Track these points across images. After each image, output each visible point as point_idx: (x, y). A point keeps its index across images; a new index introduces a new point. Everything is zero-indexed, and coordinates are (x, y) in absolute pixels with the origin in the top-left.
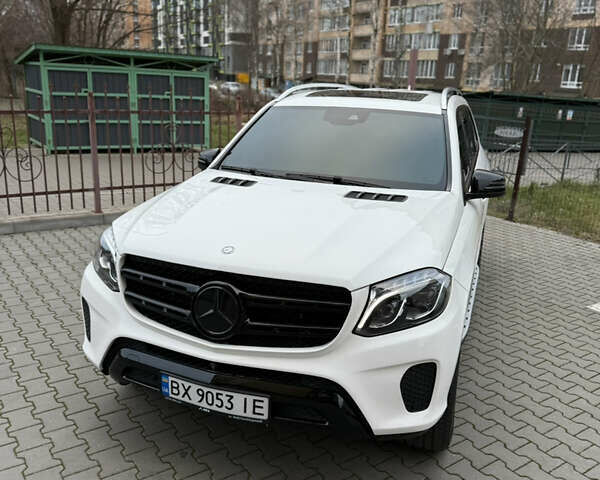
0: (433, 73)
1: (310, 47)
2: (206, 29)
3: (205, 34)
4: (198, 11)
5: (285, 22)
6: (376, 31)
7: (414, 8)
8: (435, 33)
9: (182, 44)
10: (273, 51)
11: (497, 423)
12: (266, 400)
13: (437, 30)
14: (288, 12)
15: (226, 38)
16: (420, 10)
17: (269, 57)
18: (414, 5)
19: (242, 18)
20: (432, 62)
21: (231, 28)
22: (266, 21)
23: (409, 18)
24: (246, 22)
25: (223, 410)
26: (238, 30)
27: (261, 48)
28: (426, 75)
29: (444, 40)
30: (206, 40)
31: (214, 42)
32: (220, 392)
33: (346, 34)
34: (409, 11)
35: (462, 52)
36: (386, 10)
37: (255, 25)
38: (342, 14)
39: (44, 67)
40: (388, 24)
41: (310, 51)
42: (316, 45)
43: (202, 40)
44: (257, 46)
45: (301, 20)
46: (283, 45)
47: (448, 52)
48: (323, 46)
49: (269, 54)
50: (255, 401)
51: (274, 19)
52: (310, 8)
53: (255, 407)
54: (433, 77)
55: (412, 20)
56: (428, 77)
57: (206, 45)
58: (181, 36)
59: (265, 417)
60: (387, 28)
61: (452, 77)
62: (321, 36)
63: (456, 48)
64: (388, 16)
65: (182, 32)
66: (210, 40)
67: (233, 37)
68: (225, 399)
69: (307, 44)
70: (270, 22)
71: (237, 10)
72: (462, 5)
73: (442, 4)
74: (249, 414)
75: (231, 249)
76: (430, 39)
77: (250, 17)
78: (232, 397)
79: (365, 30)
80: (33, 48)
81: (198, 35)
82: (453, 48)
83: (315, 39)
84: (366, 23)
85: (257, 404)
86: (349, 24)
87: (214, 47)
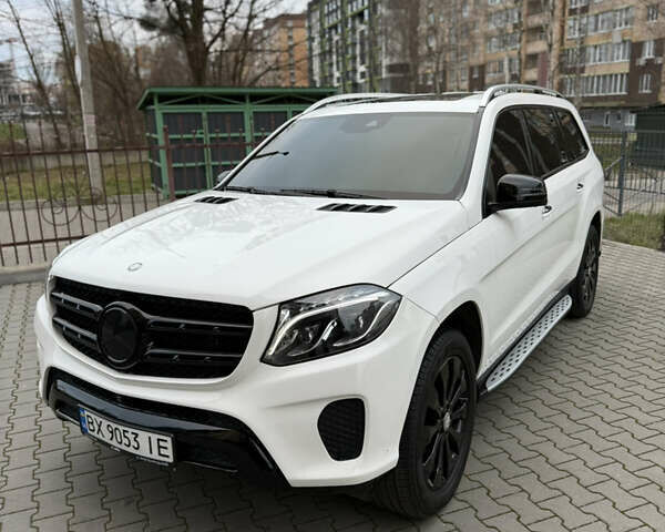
0: (624, 88)
1: (476, 71)
2: (363, 63)
3: (361, 69)
4: (354, 44)
5: (445, 46)
6: (550, 46)
7: (597, 16)
8: (624, 42)
9: (338, 81)
10: (434, 80)
11: (523, 490)
12: (169, 439)
13: (626, 38)
14: (449, 36)
15: (384, 70)
16: (605, 16)
17: (430, 87)
18: (596, 12)
19: (398, 47)
20: (622, 75)
21: (388, 60)
22: (425, 48)
23: (592, 27)
24: (404, 50)
25: (131, 450)
26: (395, 61)
27: (421, 77)
28: (615, 91)
29: (636, 49)
30: (363, 75)
31: (371, 76)
32: (126, 429)
33: (516, 52)
34: (592, 20)
35: (660, 61)
36: (564, 22)
37: (414, 54)
38: (511, 31)
39: (159, 110)
40: (567, 36)
41: (476, 76)
42: (482, 68)
43: (358, 76)
44: (416, 75)
45: (465, 42)
46: (444, 72)
47: (642, 62)
48: (490, 68)
49: (430, 83)
50: (159, 440)
51: (433, 44)
52: (474, 28)
53: (159, 447)
54: (624, 93)
55: (596, 29)
56: (618, 93)
57: (363, 80)
58: (337, 75)
59: (171, 460)
60: (565, 41)
61: (648, 91)
62: (489, 58)
63: (652, 56)
64: (566, 27)
65: (338, 69)
66: (367, 74)
67: (391, 68)
68: (132, 437)
69: (472, 69)
70: (430, 48)
71: (393, 39)
72: (658, 5)
73: (632, 6)
74: (155, 455)
75: (137, 266)
76: (619, 49)
77: (407, 45)
78: (137, 435)
79: (538, 46)
80: (147, 92)
81: (355, 71)
82: (647, 57)
83: (481, 60)
84: (541, 38)
85: (162, 444)
86: (520, 41)
87: (371, 81)
